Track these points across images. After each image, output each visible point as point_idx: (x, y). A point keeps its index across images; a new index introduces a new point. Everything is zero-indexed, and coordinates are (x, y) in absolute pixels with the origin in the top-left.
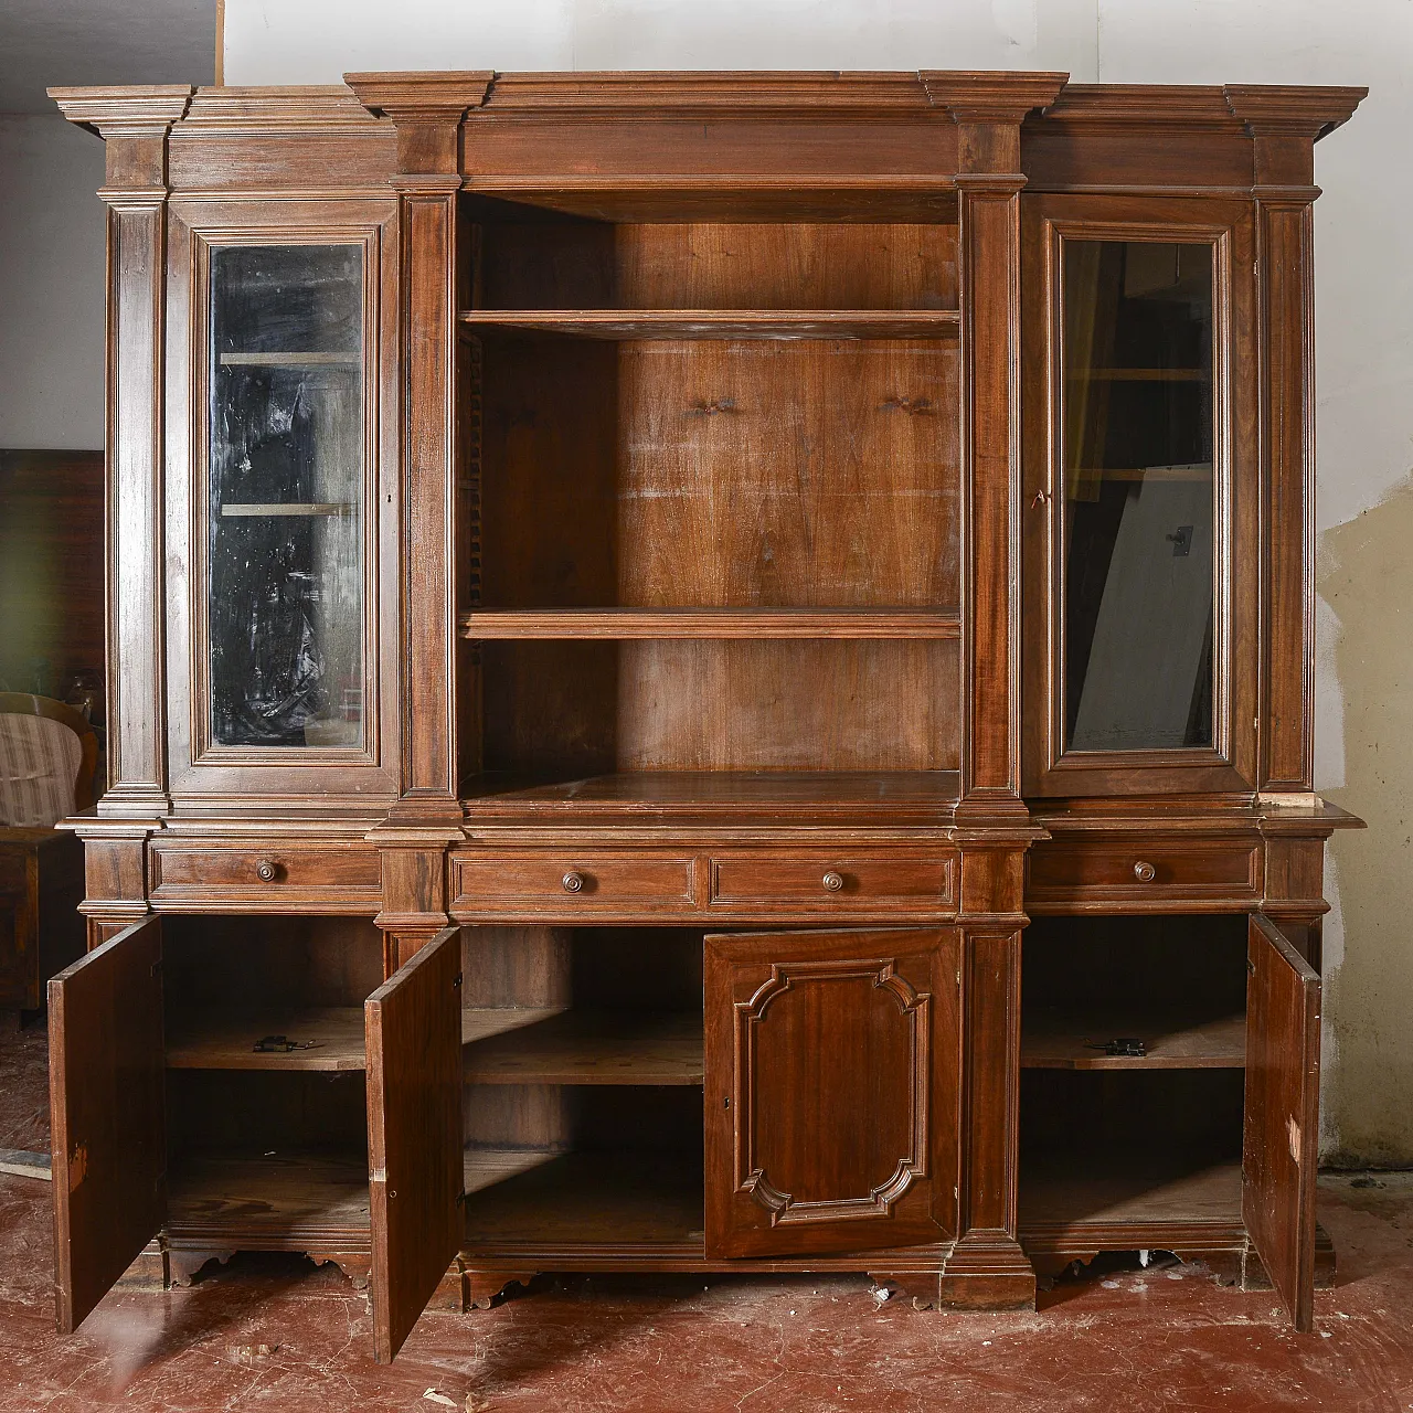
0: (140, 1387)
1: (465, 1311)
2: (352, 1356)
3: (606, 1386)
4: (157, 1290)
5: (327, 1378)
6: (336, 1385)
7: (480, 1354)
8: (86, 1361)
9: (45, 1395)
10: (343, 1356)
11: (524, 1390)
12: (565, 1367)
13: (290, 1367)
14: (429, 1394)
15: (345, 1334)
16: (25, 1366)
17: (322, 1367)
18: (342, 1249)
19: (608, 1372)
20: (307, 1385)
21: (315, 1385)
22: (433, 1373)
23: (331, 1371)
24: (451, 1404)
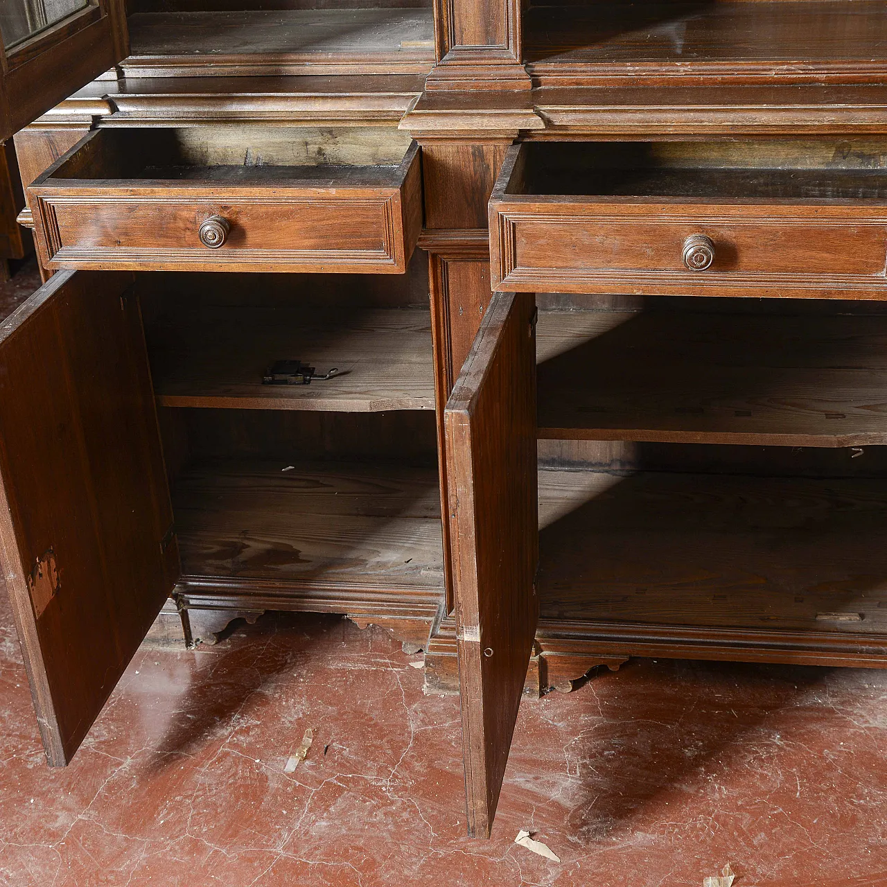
0: (172, 809)
1: (542, 695)
2: (418, 766)
3: (742, 833)
4: (179, 649)
5: (392, 803)
6: (405, 815)
7: (573, 770)
8: (106, 763)
9: (62, 819)
10: (406, 765)
11: (639, 835)
12: (682, 797)
13: (346, 781)
14: (522, 838)
15: (404, 727)
16: (38, 768)
17: (385, 784)
18: (388, 612)
19: (739, 808)
20: (370, 813)
21: (380, 815)
22: (521, 799)
23: (396, 790)
24: (552, 857)
